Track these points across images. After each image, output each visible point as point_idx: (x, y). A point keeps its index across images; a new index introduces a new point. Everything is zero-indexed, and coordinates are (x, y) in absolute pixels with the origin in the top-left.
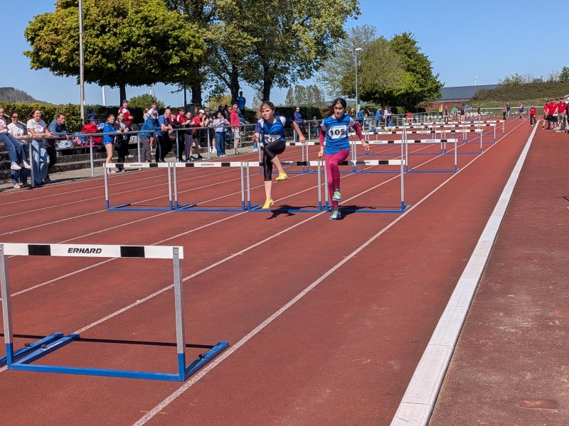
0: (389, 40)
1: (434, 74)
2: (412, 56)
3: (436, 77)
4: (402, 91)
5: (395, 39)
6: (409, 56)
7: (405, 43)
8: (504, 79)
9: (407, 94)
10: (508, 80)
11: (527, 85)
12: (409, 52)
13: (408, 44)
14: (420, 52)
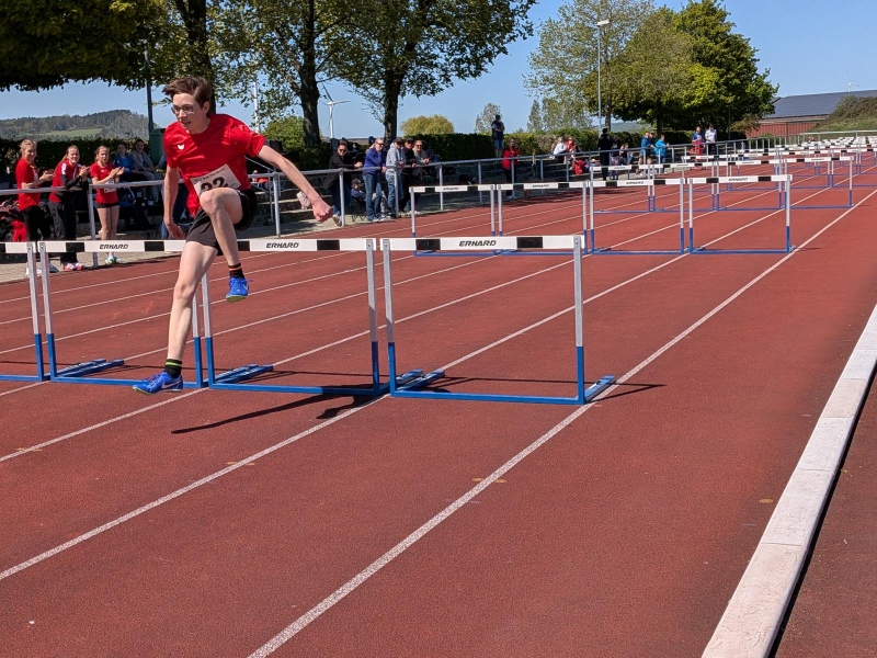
0: (678, 10)
1: (760, 72)
2: (719, 40)
3: (765, 76)
4: (695, 101)
5: (688, 9)
6: (714, 39)
7: (707, 14)
9: (705, 105)
12: (713, 32)
13: (713, 18)
14: (733, 31)
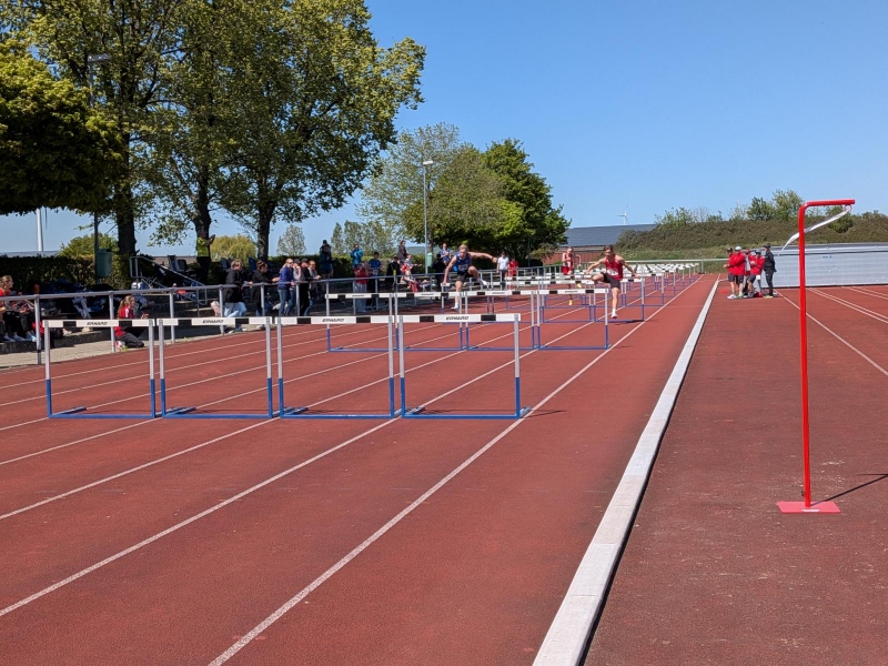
1: (554, 206)
2: (520, 178)
3: (559, 211)
4: (506, 231)
5: (493, 150)
6: (516, 176)
7: (509, 155)
8: (663, 215)
10: (669, 217)
11: (699, 225)
12: (515, 171)
13: (514, 159)
14: (531, 172)
